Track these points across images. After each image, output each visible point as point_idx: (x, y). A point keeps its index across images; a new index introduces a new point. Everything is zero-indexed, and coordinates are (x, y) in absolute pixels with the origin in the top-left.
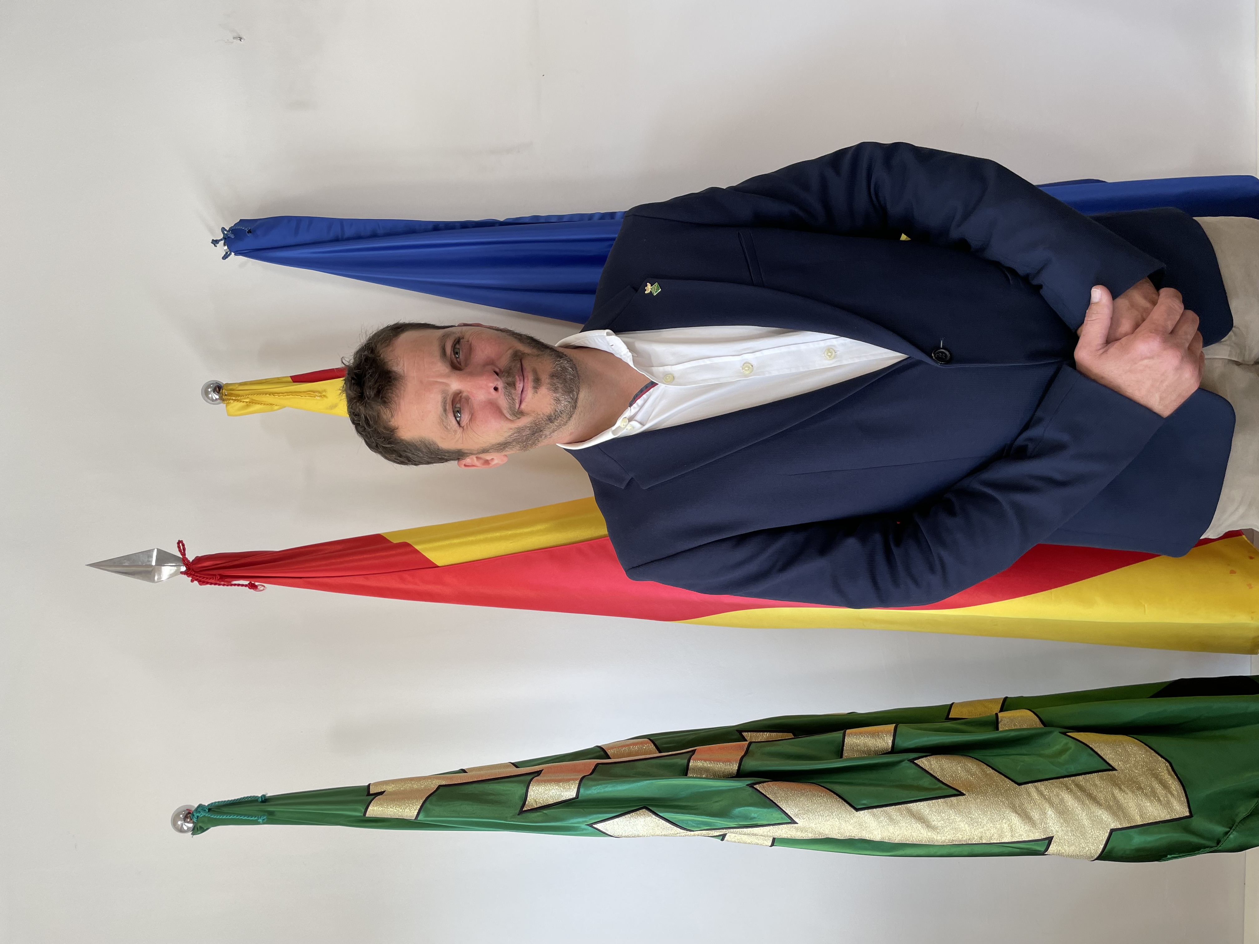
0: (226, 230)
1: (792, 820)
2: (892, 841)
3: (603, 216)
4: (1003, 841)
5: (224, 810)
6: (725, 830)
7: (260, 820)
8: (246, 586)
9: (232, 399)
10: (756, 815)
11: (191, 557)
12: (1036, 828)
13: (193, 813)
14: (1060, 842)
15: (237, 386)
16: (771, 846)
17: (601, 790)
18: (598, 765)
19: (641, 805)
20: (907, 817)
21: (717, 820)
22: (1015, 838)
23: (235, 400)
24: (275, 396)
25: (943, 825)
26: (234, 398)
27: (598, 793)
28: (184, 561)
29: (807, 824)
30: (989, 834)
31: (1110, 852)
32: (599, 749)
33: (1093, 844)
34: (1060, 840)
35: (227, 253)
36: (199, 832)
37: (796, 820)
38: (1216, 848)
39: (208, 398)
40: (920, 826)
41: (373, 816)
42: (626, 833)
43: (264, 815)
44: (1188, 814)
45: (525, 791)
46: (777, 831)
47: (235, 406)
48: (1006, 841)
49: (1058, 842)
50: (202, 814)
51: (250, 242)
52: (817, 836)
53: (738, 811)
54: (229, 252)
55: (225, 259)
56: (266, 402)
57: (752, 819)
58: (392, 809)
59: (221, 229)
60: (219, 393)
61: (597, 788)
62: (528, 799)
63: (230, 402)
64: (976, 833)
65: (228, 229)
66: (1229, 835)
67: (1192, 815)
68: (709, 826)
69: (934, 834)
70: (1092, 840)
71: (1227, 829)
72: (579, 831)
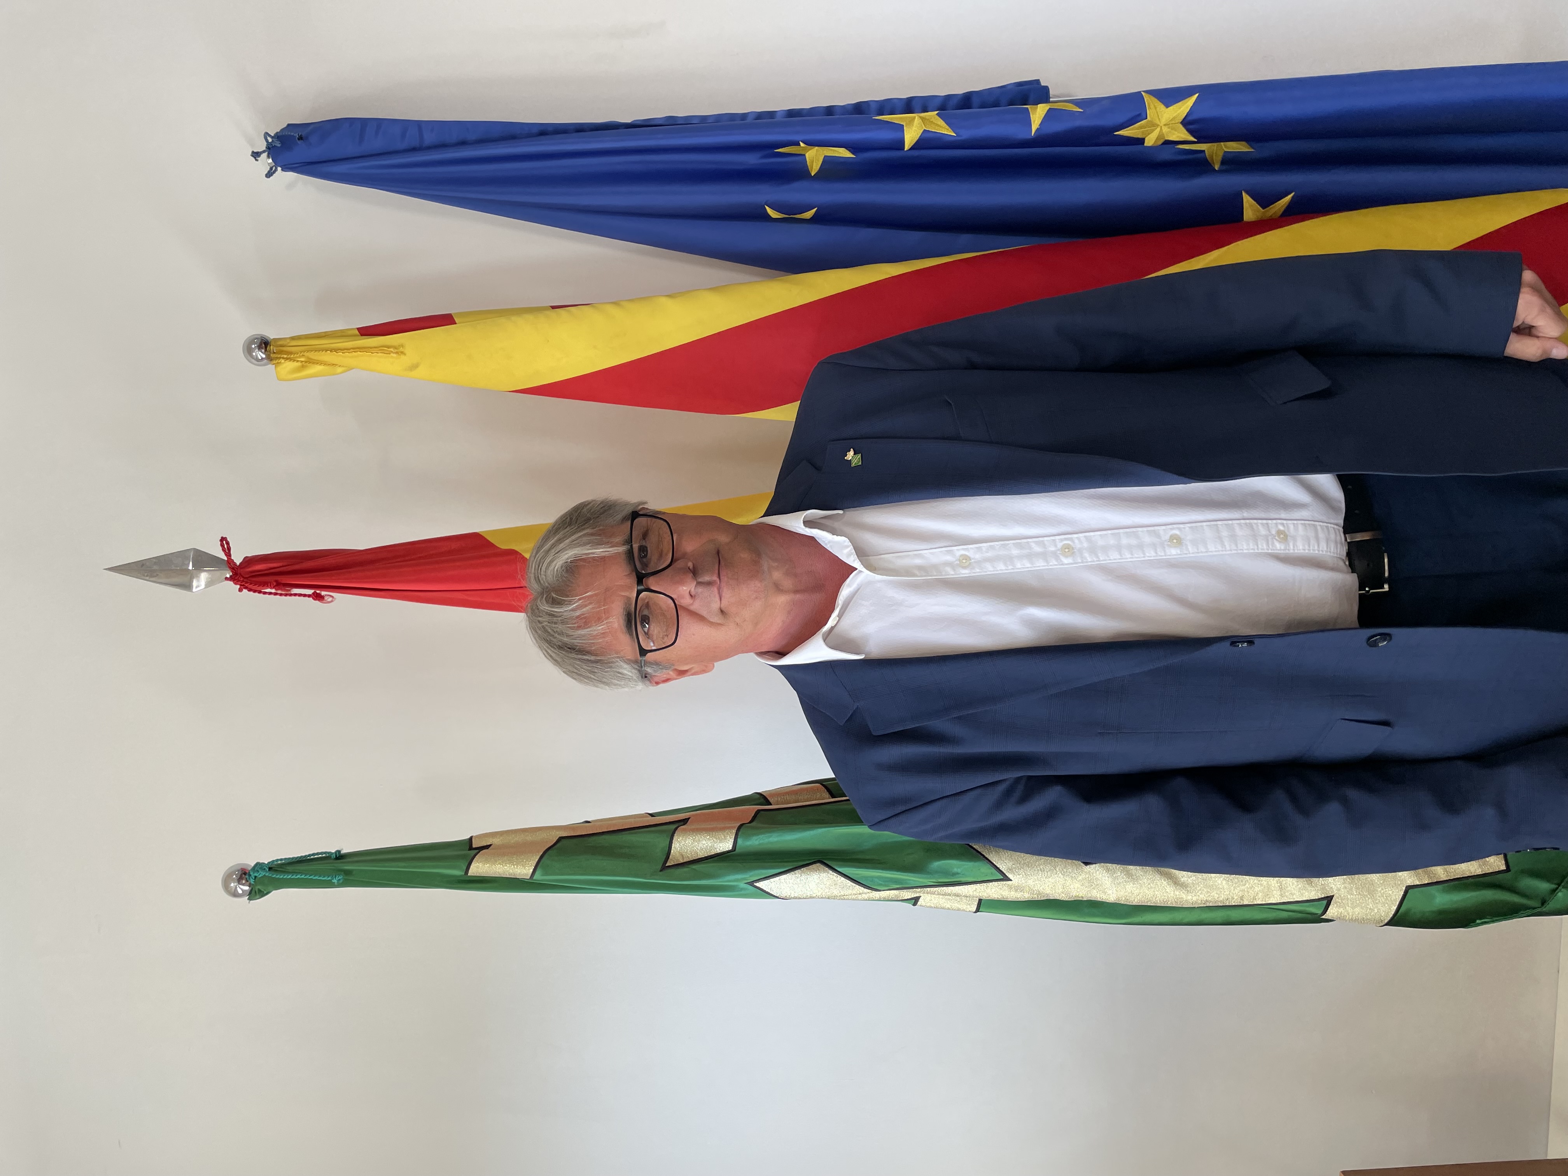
0: (270, 136)
1: (1004, 876)
2: (1129, 903)
3: (760, 116)
4: (1269, 902)
5: (288, 870)
6: (919, 889)
7: (335, 881)
8: (309, 596)
9: (283, 358)
10: (959, 871)
11: (238, 559)
13: (249, 873)
14: (1342, 902)
15: (288, 341)
16: (975, 912)
17: (764, 840)
18: (758, 811)
19: (814, 859)
21: (909, 876)
22: (1285, 898)
23: (287, 359)
24: (338, 353)
25: (1194, 882)
26: (285, 356)
27: (760, 844)
28: (230, 564)
29: (1023, 881)
30: (1253, 893)
31: (1407, 913)
32: (758, 796)
33: (1384, 904)
34: (1341, 900)
35: (271, 168)
36: (258, 897)
37: (1010, 876)
38: (1539, 910)
39: (252, 356)
40: (1165, 883)
41: (478, 875)
42: (796, 893)
43: (339, 875)
44: (1503, 867)
45: (668, 843)
46: (985, 891)
47: (287, 366)
48: (1274, 902)
49: (1339, 902)
50: (262, 874)
51: (301, 152)
52: (1036, 897)
53: (937, 864)
54: (274, 168)
55: (269, 177)
56: (326, 362)
57: (954, 874)
58: (501, 866)
59: (264, 135)
60: (266, 350)
61: (759, 838)
62: (672, 852)
63: (280, 363)
64: (1236, 891)
65: (273, 135)
66: (1557, 893)
67: (1508, 869)
68: (899, 885)
69: (1183, 893)
70: (1383, 900)
71: (1554, 886)
72: (737, 891)
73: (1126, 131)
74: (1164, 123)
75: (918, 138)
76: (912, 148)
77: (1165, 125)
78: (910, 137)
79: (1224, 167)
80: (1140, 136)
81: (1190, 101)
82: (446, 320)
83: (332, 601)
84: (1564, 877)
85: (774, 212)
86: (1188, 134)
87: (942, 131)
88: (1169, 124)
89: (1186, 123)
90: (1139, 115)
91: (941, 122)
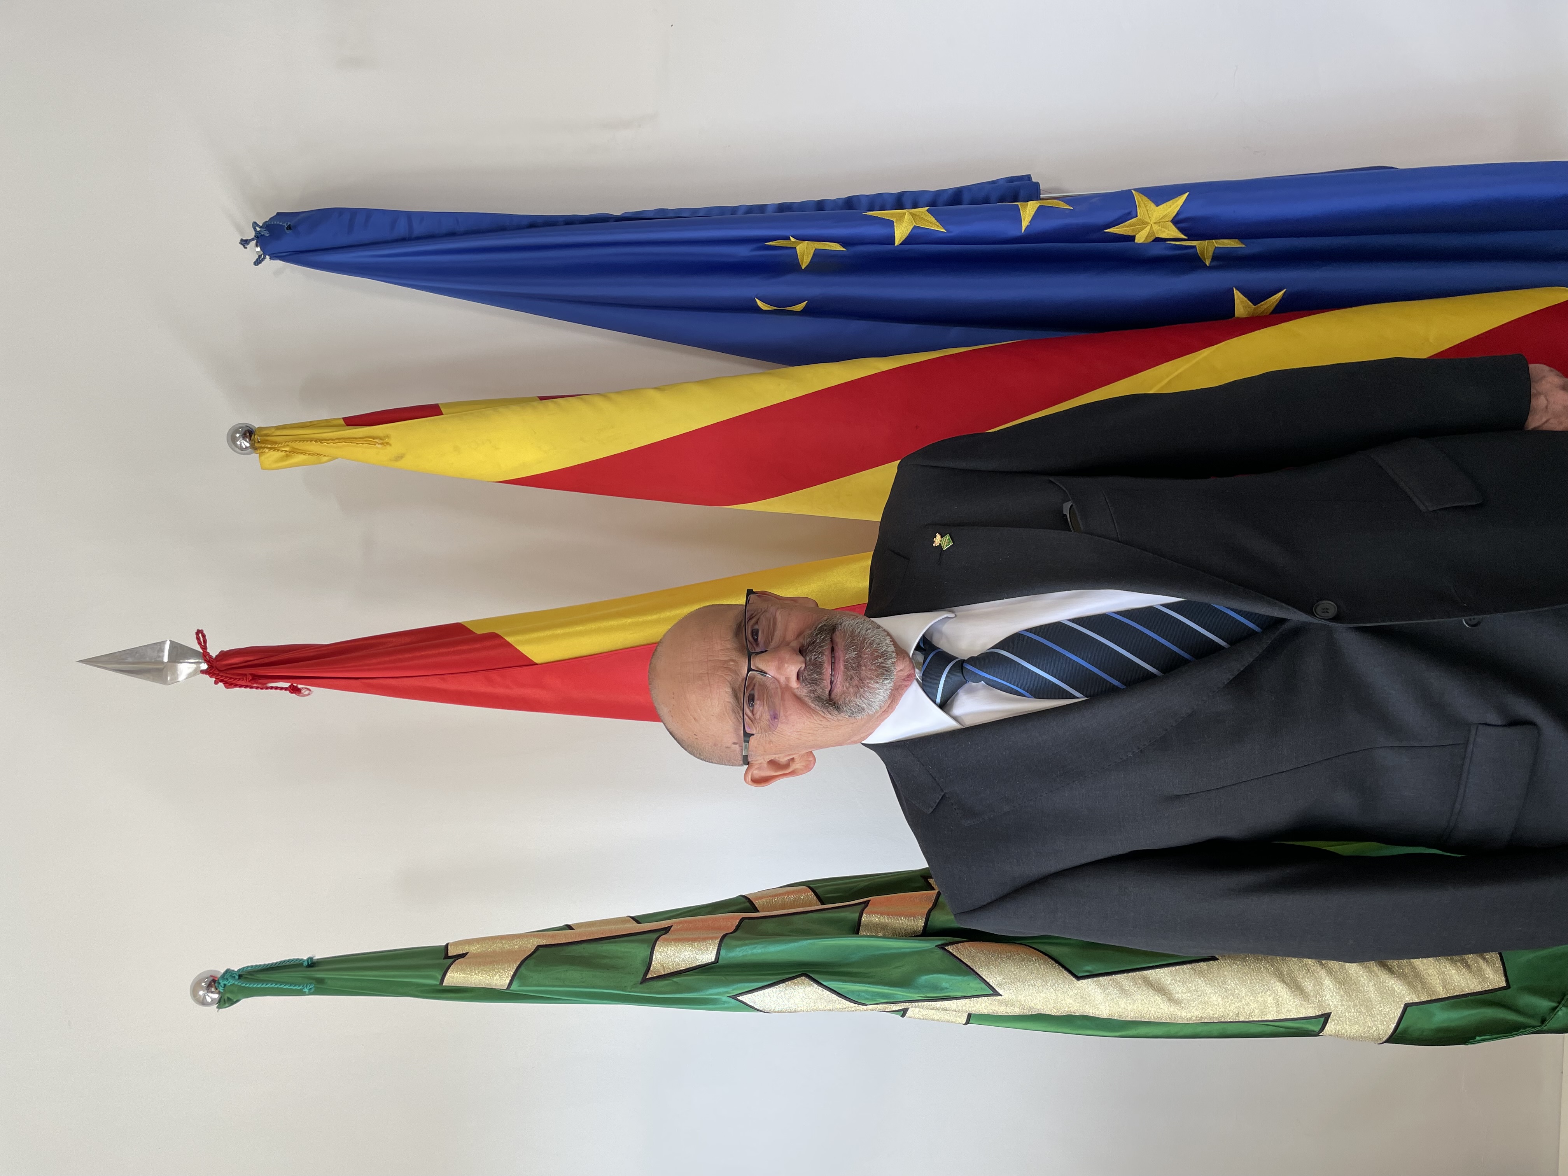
0: (258, 225)
1: (994, 991)
2: (1123, 1018)
3: (750, 210)
4: (1266, 1019)
5: (258, 977)
6: (907, 1004)
7: (306, 990)
8: (286, 689)
9: (267, 448)
10: (947, 985)
11: (213, 652)
12: (1309, 1002)
13: (218, 980)
14: (1340, 1020)
15: (273, 430)
16: (965, 1024)
17: (748, 951)
18: (742, 920)
19: (798, 972)
20: (1143, 988)
21: (897, 991)
22: (1282, 1015)
23: (270, 449)
24: (323, 443)
25: (1189, 998)
26: (269, 446)
27: (743, 956)
28: (205, 656)
29: (1014, 997)
30: (1249, 1009)
31: (1405, 1031)
32: (743, 900)
33: (1382, 1022)
34: (1339, 1017)
35: (260, 256)
36: (227, 1005)
37: (1000, 991)
38: (1539, 1028)
39: (236, 445)
40: (1159, 999)
41: (453, 985)
42: (780, 1007)
43: (311, 984)
44: (1504, 984)
45: (649, 953)
46: (975, 1005)
47: (271, 456)
48: (1270, 1019)
49: (1337, 1020)
50: (231, 982)
51: (289, 242)
52: (1027, 1012)
53: (924, 979)
54: (263, 256)
55: (258, 265)
56: (310, 452)
57: (942, 989)
58: (477, 976)
59: (253, 225)
60: (250, 439)
61: (744, 949)
62: (653, 963)
63: (264, 452)
64: (1232, 1008)
65: (261, 225)
66: (1558, 1011)
67: (1508, 986)
68: (887, 999)
69: (1177, 1009)
70: (1382, 1018)
71: (1555, 1004)
72: (720, 1004)
73: (1117, 228)
74: (1154, 222)
75: (908, 234)
76: (904, 243)
77: (1155, 223)
78: (901, 233)
79: (1215, 263)
80: (1130, 234)
81: (1181, 200)
82: (432, 411)
83: (309, 694)
84: (1564, 995)
85: (763, 305)
86: (1178, 232)
87: (932, 227)
88: (1159, 223)
89: (1176, 221)
90: (1130, 214)
91: (931, 219)
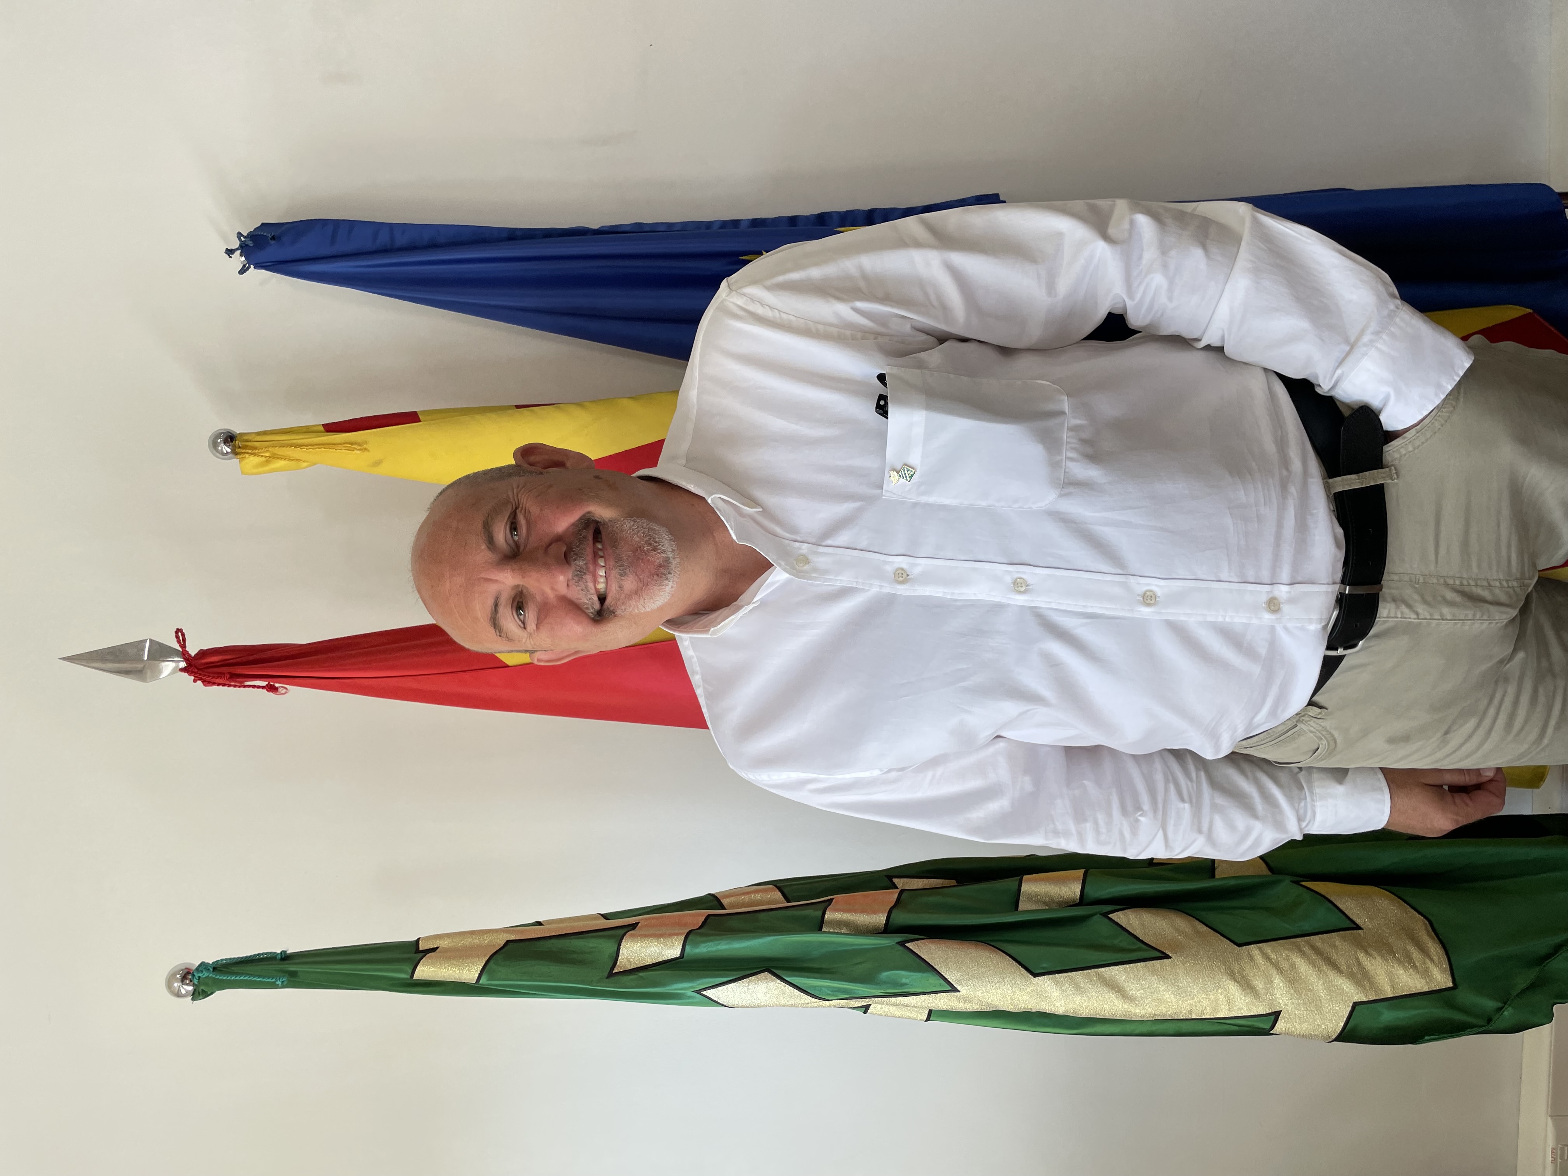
0: (242, 235)
1: (953, 987)
2: (1078, 1015)
3: (725, 224)
4: (1217, 1016)
5: (232, 970)
6: (868, 999)
7: (279, 983)
8: (263, 687)
9: (248, 453)
10: (907, 981)
11: (193, 650)
12: (1259, 1000)
13: (194, 972)
14: (1290, 1018)
15: (254, 436)
16: (926, 1021)
17: (713, 947)
18: (709, 916)
19: (761, 967)
20: (1098, 985)
21: (858, 986)
22: (1233, 1012)
23: (251, 454)
24: (302, 449)
25: (1142, 995)
26: (250, 451)
27: (708, 952)
28: (184, 655)
29: (972, 993)
30: (1201, 1007)
31: (1354, 1029)
32: (712, 898)
33: (1331, 1020)
34: (1289, 1015)
35: (244, 266)
36: (201, 997)
37: (958, 987)
38: (1486, 1028)
39: (218, 451)
40: (1113, 996)
41: (423, 979)
42: (744, 1002)
43: (283, 977)
44: (1450, 984)
45: (616, 948)
46: (934, 1001)
47: (251, 461)
48: (1222, 1016)
49: (1287, 1018)
50: (206, 974)
51: (273, 252)
52: (985, 1008)
53: (885, 975)
55: (242, 274)
56: (290, 457)
57: (903, 985)
58: (447, 970)
59: (237, 235)
60: (231, 445)
61: (708, 945)
62: (620, 958)
63: (245, 457)
64: (1185, 1005)
65: (246, 235)
66: (1504, 1011)
67: (1455, 986)
68: (847, 995)
69: (1131, 1006)
70: (1330, 1016)
71: (1500, 1005)
72: (685, 999)
82: (411, 418)
83: (286, 693)
84: (1510, 996)
